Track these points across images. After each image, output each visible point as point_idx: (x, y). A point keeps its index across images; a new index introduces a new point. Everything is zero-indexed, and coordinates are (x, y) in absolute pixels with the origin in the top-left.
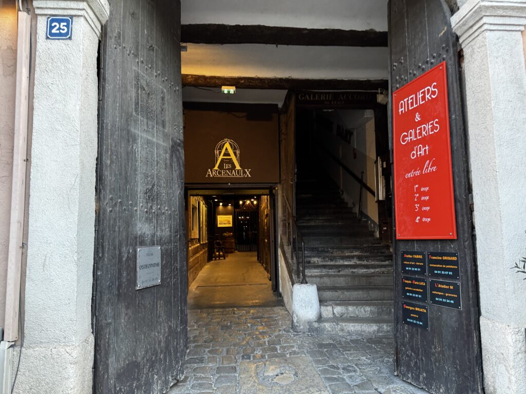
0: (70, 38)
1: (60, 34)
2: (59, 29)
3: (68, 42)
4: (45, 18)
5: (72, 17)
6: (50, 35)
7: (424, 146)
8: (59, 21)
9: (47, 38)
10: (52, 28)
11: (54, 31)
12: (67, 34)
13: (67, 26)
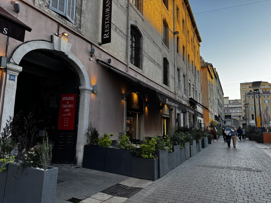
0: (14, 81)
1: (12, 79)
2: (12, 78)
3: (14, 82)
4: (9, 74)
5: (15, 75)
6: (10, 79)
7: (69, 109)
8: (12, 76)
9: (9, 80)
10: (10, 77)
11: (11, 78)
12: (14, 79)
13: (14, 78)
